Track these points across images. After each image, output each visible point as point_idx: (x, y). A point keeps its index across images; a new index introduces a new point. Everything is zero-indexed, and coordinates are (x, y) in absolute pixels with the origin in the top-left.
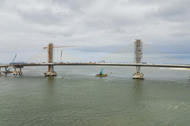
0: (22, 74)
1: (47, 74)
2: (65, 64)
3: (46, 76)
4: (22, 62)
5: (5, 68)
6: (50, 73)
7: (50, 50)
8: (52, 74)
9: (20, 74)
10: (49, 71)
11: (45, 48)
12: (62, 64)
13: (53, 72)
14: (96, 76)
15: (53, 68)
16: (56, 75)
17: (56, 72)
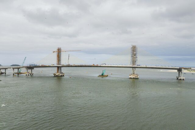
0: (33, 75)
1: (56, 74)
2: (72, 66)
3: (55, 76)
4: (33, 64)
5: (17, 69)
6: (59, 73)
7: (58, 54)
8: (60, 75)
9: (31, 74)
10: (58, 72)
11: (54, 52)
12: (69, 66)
13: (61, 73)
14: (98, 77)
15: (61, 69)
16: (63, 76)
17: (63, 73)
